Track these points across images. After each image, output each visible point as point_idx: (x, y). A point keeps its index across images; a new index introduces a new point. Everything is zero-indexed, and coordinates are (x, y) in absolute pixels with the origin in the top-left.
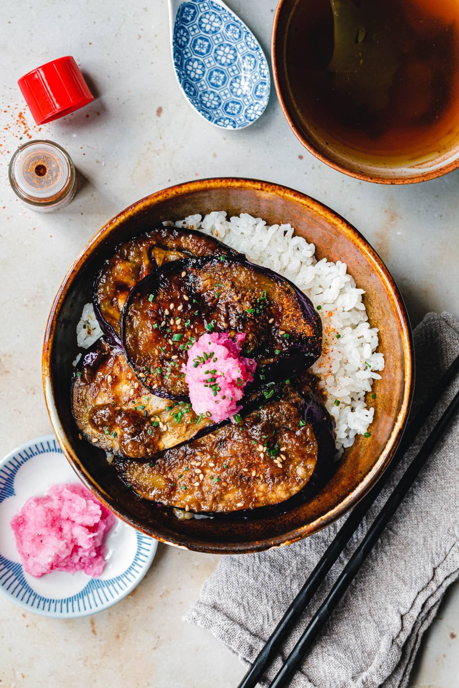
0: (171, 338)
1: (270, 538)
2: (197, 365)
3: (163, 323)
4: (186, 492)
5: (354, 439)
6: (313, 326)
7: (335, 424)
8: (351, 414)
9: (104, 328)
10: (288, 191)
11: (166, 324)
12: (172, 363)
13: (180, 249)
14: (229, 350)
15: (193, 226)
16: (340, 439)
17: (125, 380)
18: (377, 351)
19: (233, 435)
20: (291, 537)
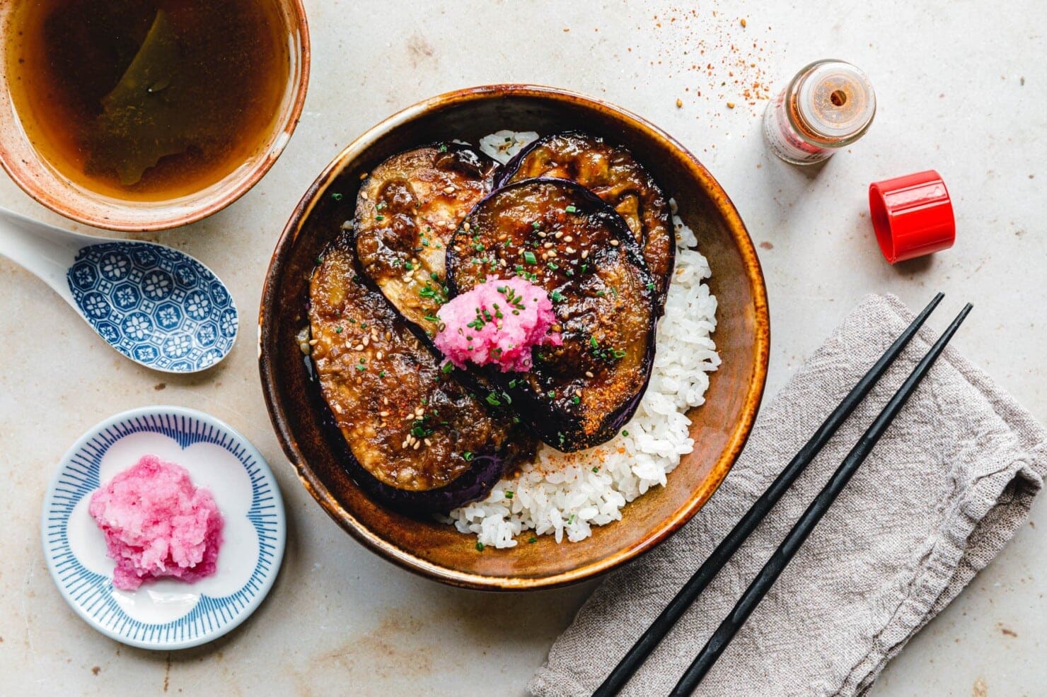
0: (526, 250)
1: (307, 460)
2: (501, 291)
3: (543, 234)
4: (334, 334)
5: (468, 532)
6: (600, 431)
7: (481, 500)
8: (499, 517)
9: (515, 162)
10: (765, 343)
11: (543, 238)
12: (494, 262)
13: (645, 230)
14: (536, 328)
15: (679, 238)
16: (464, 514)
17: (453, 210)
18: (593, 526)
19: (426, 371)
20: (317, 487)
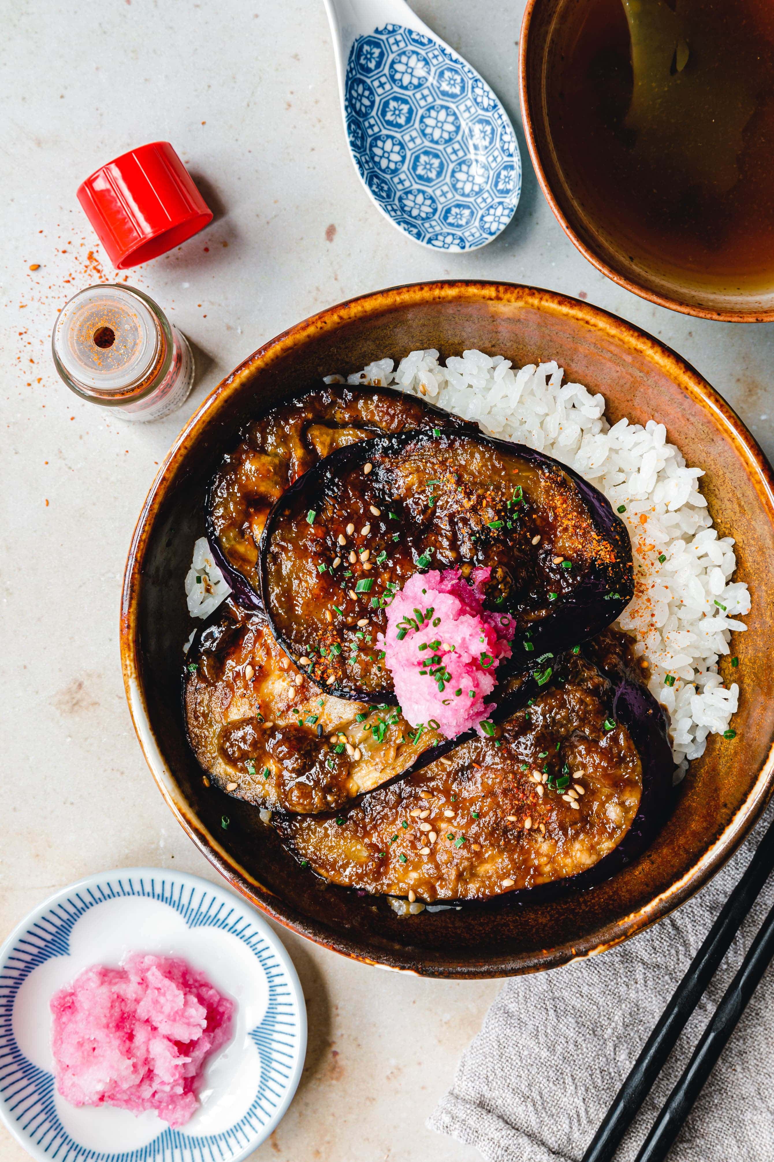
0: (353, 588)
1: (569, 941)
2: (403, 635)
3: (337, 562)
4: (407, 866)
5: (705, 744)
6: (614, 543)
7: (669, 719)
8: (696, 699)
9: (231, 578)
10: (547, 297)
11: (342, 563)
12: (359, 635)
13: (358, 424)
14: (462, 600)
15: (379, 381)
16: (680, 745)
17: (277, 672)
18: (733, 579)
19: (484, 756)
20: (607, 937)
